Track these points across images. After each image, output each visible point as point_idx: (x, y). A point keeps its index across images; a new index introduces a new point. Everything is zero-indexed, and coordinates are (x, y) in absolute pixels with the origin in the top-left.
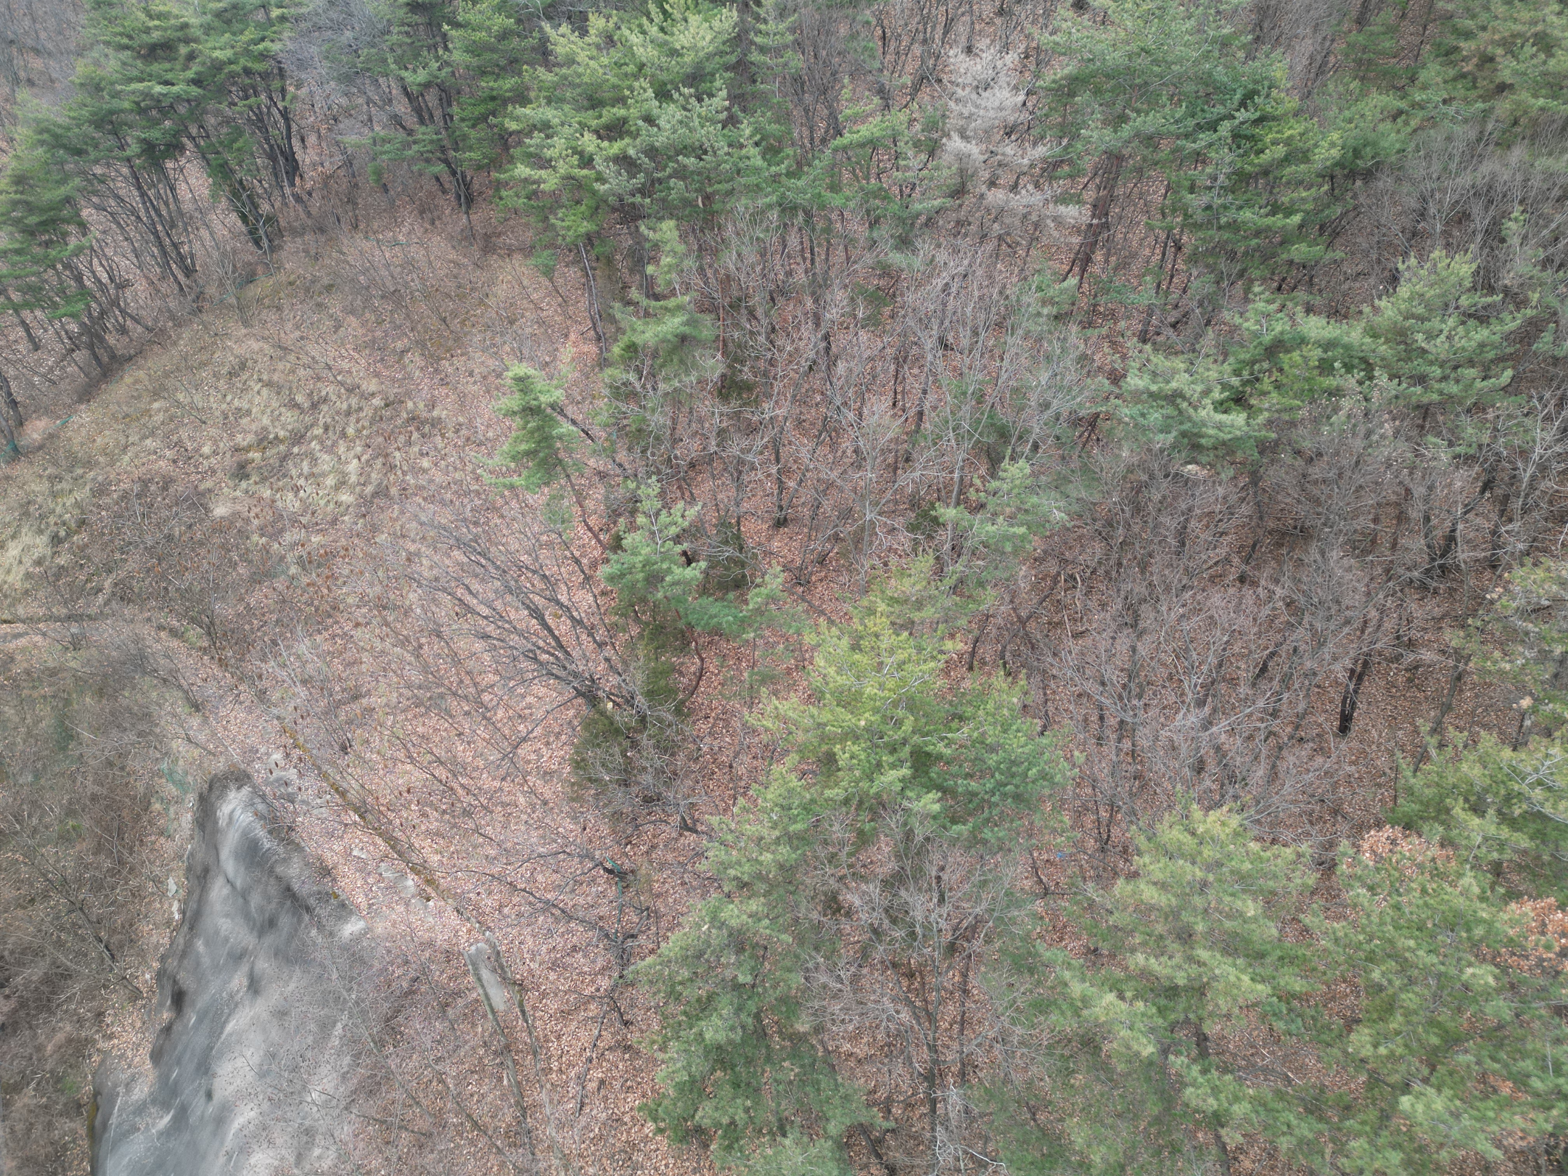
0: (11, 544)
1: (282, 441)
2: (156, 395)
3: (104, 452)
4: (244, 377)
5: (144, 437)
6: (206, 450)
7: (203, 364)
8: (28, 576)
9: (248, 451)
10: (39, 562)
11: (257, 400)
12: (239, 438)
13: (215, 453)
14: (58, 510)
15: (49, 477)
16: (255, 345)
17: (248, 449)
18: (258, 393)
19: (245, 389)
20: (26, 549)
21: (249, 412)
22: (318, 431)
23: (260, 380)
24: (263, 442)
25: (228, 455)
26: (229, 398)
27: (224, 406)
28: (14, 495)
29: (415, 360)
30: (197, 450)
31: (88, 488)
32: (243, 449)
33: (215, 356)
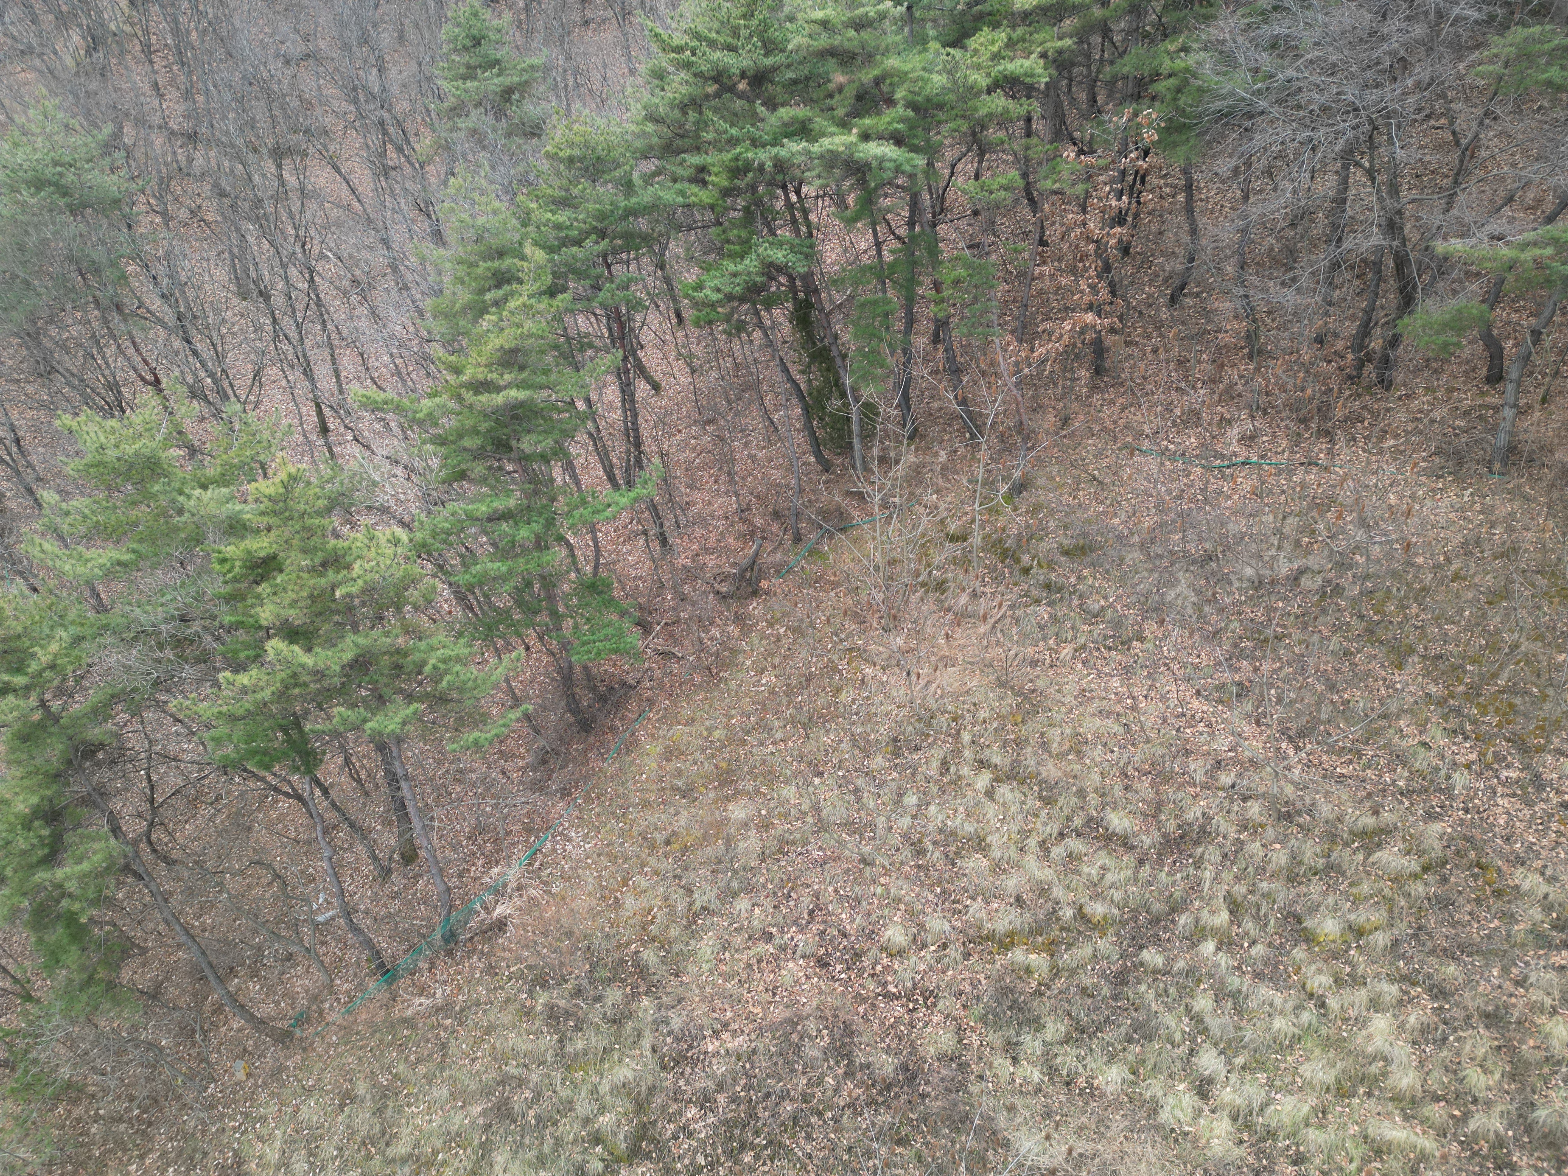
1: (1099, 927)
5: (728, 895)
7: (822, 717)
9: (1010, 947)
11: (991, 810)
12: (975, 909)
14: (584, 1106)
15: (550, 1016)
17: (1007, 942)
18: (990, 794)
19: (950, 784)
21: (980, 844)
23: (982, 764)
24: (1047, 925)
25: (954, 952)
26: (911, 800)
27: (906, 821)
28: (467, 1062)
30: (871, 935)
31: (646, 1043)
32: (990, 937)
33: (845, 697)
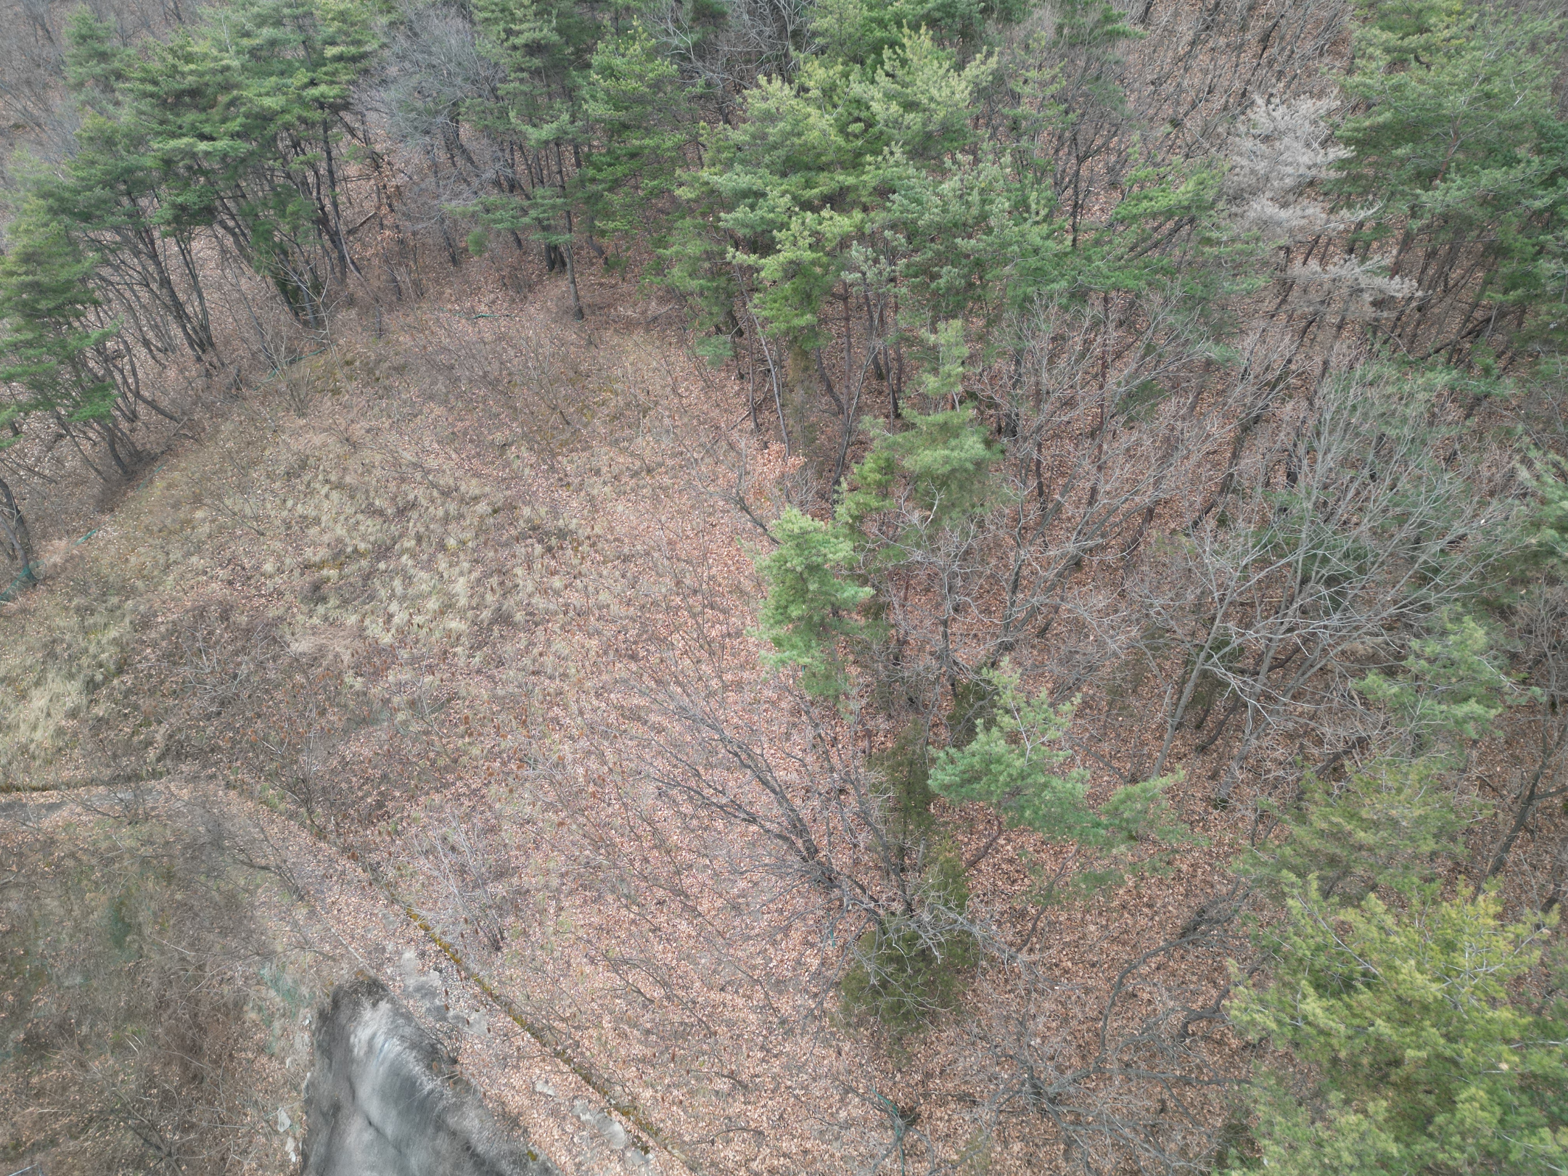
0: (35, 693)
1: (362, 555)
2: (197, 501)
3: (141, 574)
4: (306, 478)
5: (189, 554)
6: (268, 568)
7: (254, 463)
8: (60, 732)
9: (322, 568)
10: (73, 714)
11: (326, 505)
12: (309, 552)
13: (280, 571)
14: (92, 649)
15: (78, 610)
16: (318, 440)
17: (320, 566)
18: (327, 496)
19: (310, 492)
20: (55, 698)
21: (317, 521)
22: (408, 543)
23: (327, 481)
24: (340, 556)
25: (297, 573)
26: (290, 503)
27: (285, 513)
28: (35, 633)
29: (523, 454)
30: (257, 568)
31: (127, 620)
32: (314, 565)
33: (267, 453)
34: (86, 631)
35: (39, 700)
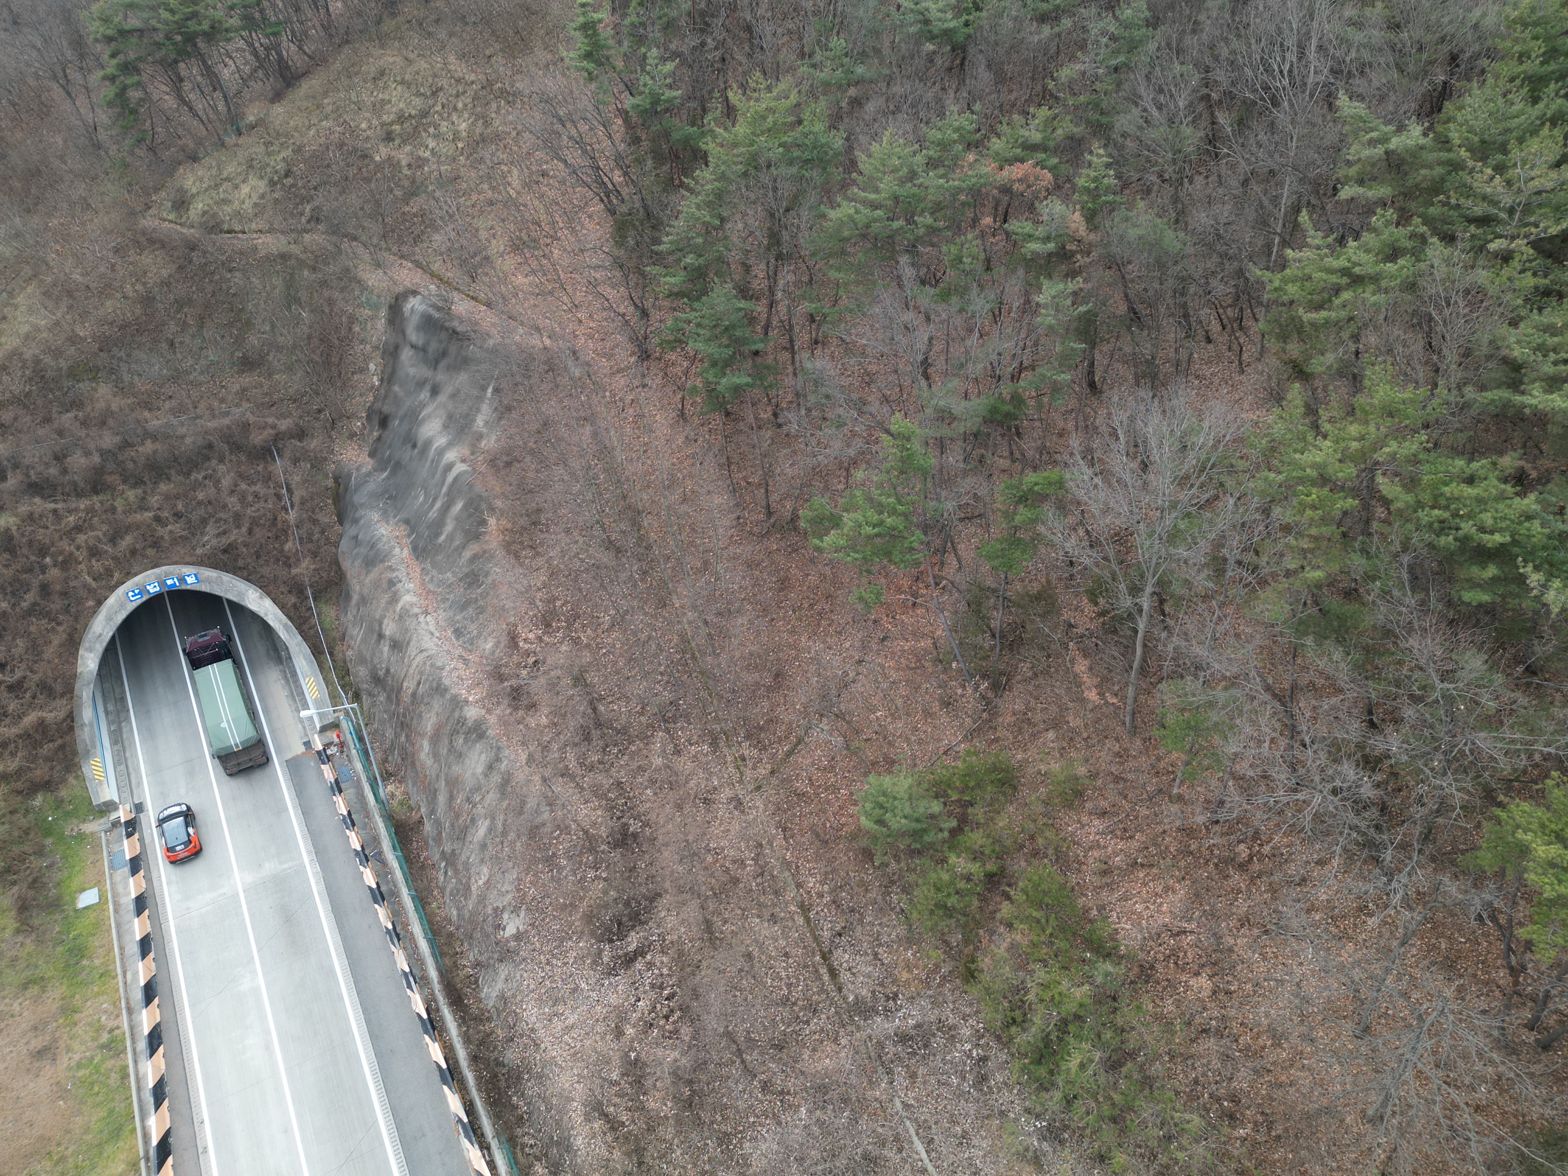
0: (243, 186)
1: (414, 117)
3: (296, 129)
4: (384, 80)
6: (364, 126)
8: (256, 205)
10: (262, 197)
11: (394, 93)
12: (385, 117)
13: (370, 128)
14: (272, 163)
16: (391, 60)
18: (395, 89)
19: (385, 87)
20: (253, 188)
22: (438, 108)
23: (395, 81)
24: (401, 118)
25: (378, 128)
26: (375, 93)
27: (372, 99)
29: (499, 59)
31: (290, 149)
32: (388, 124)
33: (363, 68)
34: (269, 154)
35: (245, 189)
